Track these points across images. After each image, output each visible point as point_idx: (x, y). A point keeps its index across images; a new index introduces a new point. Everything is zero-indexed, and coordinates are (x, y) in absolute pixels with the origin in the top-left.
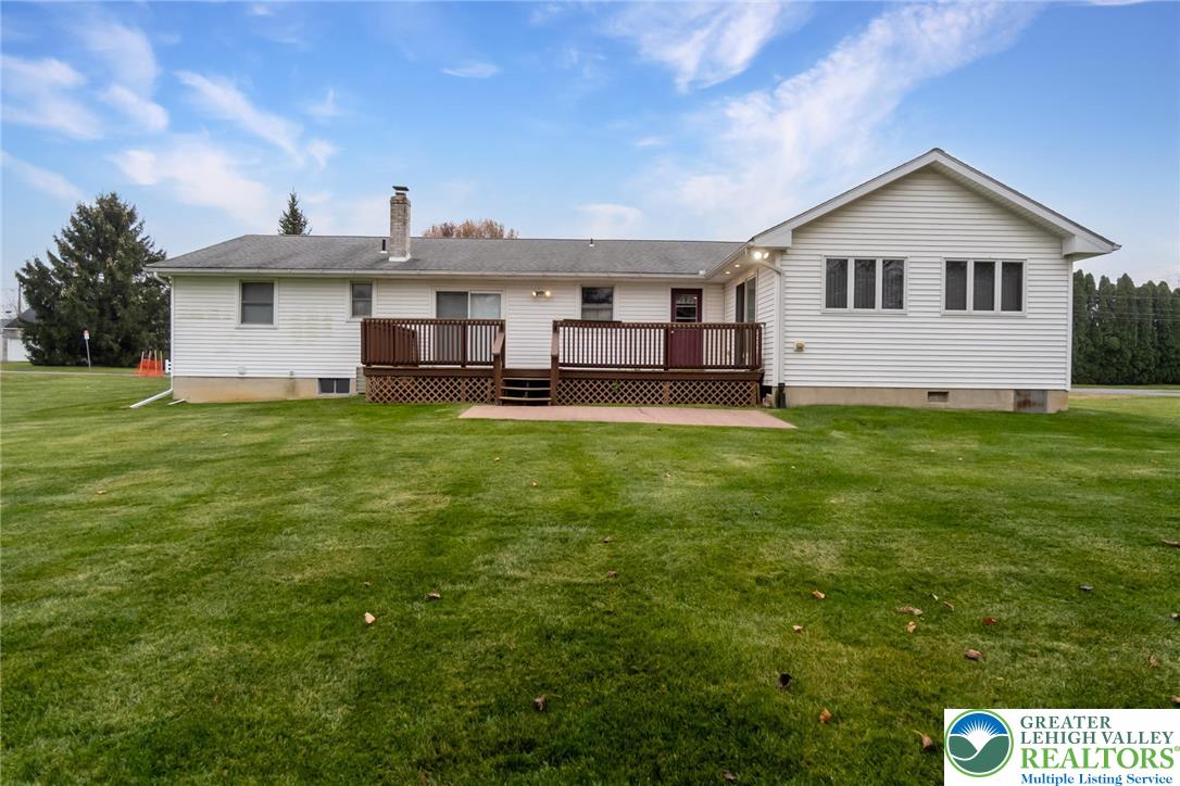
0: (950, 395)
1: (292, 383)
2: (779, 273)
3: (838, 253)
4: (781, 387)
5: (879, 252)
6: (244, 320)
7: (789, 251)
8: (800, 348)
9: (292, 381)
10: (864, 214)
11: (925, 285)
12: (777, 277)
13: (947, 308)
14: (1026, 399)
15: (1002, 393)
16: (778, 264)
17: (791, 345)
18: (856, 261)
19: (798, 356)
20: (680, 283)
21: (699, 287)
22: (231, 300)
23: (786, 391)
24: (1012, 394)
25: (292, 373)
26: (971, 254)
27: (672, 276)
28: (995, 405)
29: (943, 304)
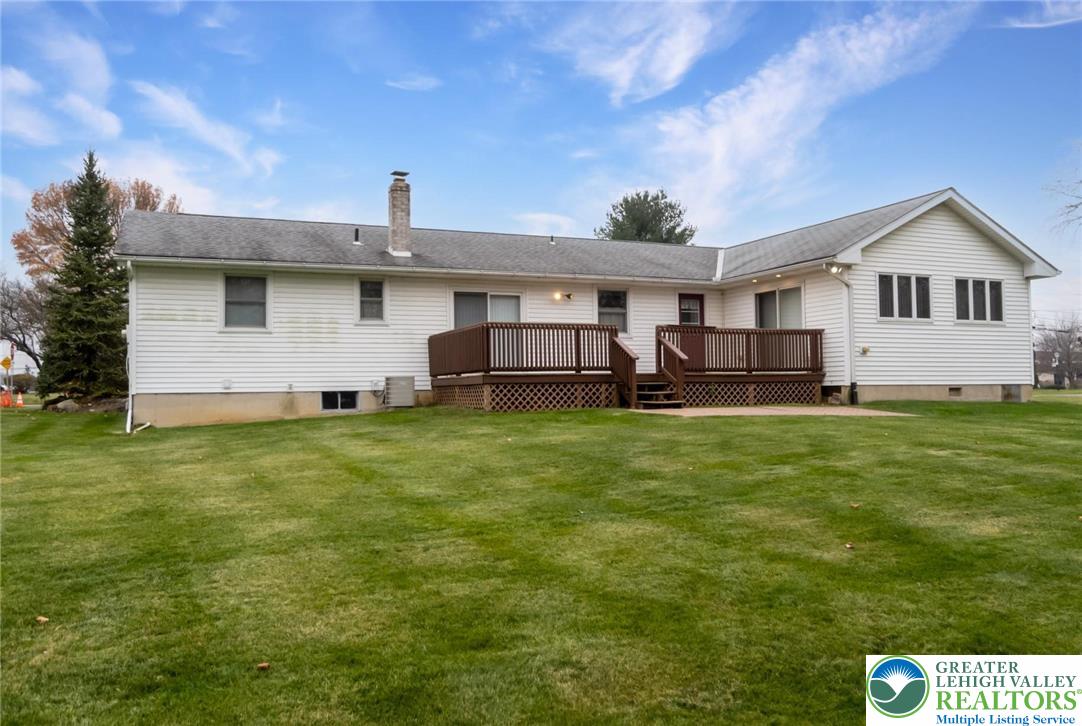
0: (963, 390)
1: (290, 398)
2: (847, 285)
3: (886, 271)
4: (853, 386)
5: (914, 270)
6: (228, 323)
7: (853, 267)
8: (865, 352)
9: (290, 396)
10: (913, 234)
11: (943, 299)
12: (845, 288)
13: (958, 318)
14: (1009, 392)
15: (995, 388)
16: (846, 277)
17: (857, 349)
18: (899, 277)
19: (865, 359)
20: (694, 289)
21: (700, 293)
22: (212, 298)
23: (857, 390)
24: (1000, 388)
25: (290, 387)
26: (972, 274)
27: (690, 281)
28: (990, 398)
29: (955, 315)
